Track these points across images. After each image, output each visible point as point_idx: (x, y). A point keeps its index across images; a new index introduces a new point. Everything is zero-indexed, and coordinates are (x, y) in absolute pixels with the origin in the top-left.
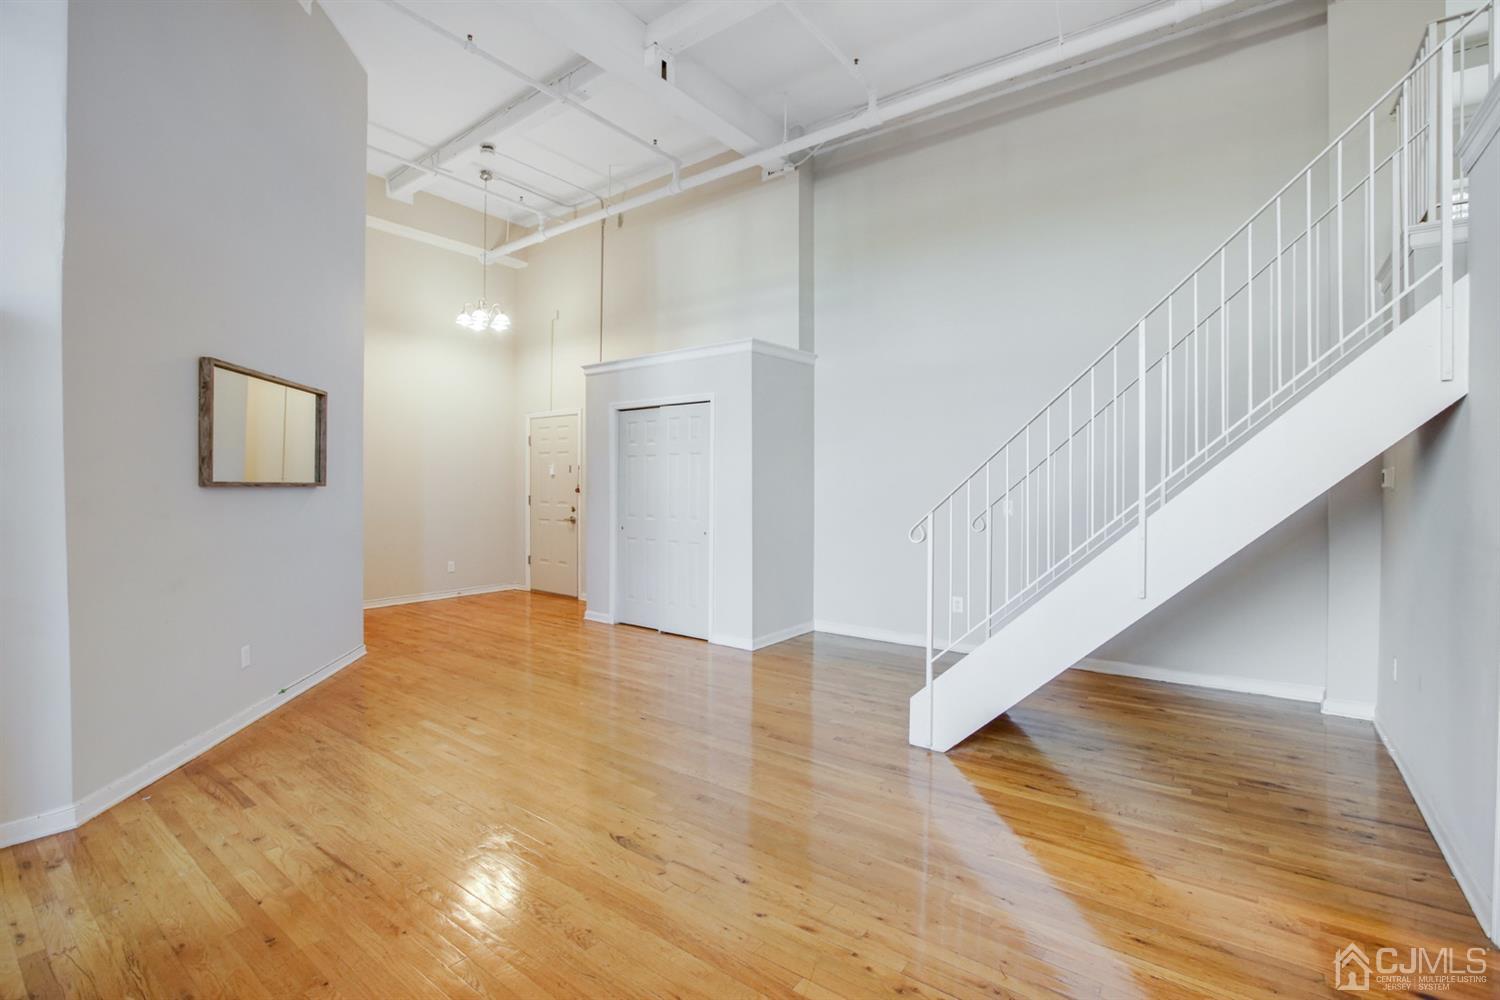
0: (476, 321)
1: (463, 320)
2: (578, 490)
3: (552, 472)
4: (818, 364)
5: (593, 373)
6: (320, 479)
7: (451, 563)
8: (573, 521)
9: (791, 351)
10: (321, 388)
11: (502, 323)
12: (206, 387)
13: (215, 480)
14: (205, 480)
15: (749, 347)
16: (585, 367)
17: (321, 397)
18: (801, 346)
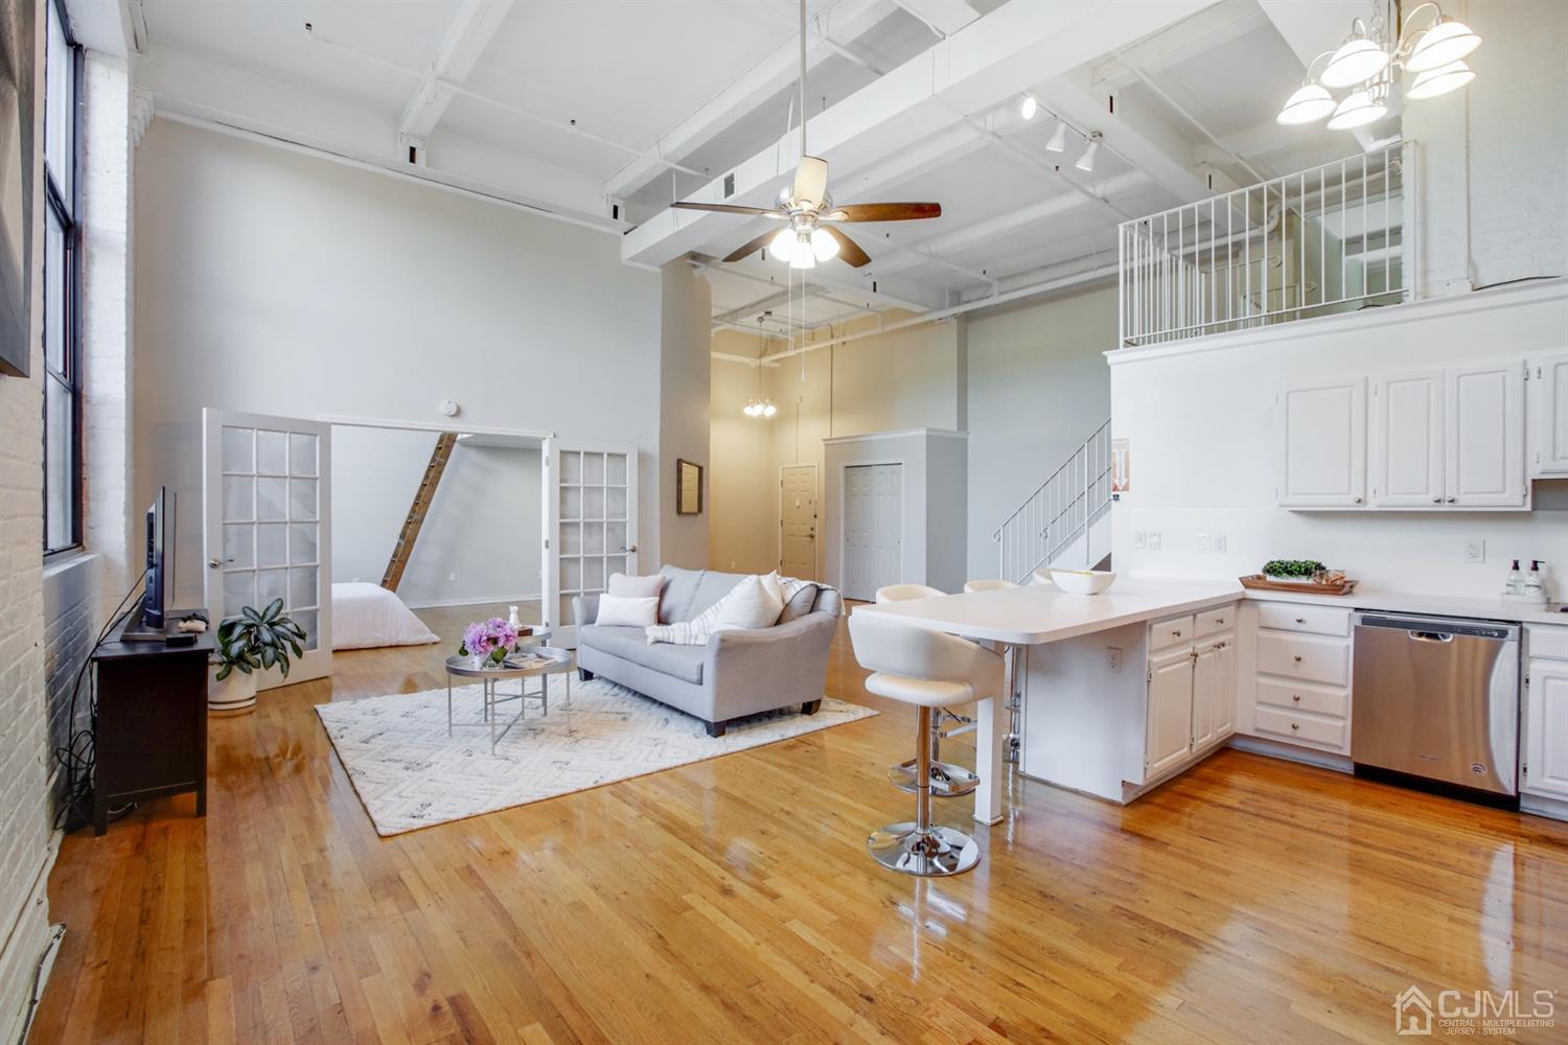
0: (755, 411)
1: (748, 411)
2: (815, 516)
3: (798, 504)
4: (969, 437)
5: (829, 444)
6: (700, 510)
7: (733, 563)
8: (812, 536)
9: (954, 432)
10: (701, 464)
11: (771, 411)
12: (679, 471)
13: (683, 510)
14: (679, 512)
15: (923, 432)
16: (824, 440)
17: (701, 469)
18: (959, 429)
